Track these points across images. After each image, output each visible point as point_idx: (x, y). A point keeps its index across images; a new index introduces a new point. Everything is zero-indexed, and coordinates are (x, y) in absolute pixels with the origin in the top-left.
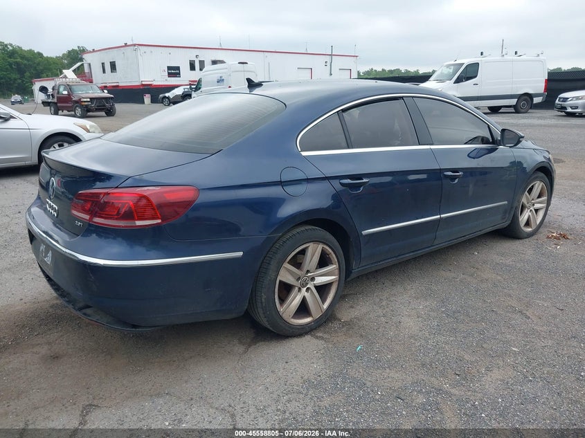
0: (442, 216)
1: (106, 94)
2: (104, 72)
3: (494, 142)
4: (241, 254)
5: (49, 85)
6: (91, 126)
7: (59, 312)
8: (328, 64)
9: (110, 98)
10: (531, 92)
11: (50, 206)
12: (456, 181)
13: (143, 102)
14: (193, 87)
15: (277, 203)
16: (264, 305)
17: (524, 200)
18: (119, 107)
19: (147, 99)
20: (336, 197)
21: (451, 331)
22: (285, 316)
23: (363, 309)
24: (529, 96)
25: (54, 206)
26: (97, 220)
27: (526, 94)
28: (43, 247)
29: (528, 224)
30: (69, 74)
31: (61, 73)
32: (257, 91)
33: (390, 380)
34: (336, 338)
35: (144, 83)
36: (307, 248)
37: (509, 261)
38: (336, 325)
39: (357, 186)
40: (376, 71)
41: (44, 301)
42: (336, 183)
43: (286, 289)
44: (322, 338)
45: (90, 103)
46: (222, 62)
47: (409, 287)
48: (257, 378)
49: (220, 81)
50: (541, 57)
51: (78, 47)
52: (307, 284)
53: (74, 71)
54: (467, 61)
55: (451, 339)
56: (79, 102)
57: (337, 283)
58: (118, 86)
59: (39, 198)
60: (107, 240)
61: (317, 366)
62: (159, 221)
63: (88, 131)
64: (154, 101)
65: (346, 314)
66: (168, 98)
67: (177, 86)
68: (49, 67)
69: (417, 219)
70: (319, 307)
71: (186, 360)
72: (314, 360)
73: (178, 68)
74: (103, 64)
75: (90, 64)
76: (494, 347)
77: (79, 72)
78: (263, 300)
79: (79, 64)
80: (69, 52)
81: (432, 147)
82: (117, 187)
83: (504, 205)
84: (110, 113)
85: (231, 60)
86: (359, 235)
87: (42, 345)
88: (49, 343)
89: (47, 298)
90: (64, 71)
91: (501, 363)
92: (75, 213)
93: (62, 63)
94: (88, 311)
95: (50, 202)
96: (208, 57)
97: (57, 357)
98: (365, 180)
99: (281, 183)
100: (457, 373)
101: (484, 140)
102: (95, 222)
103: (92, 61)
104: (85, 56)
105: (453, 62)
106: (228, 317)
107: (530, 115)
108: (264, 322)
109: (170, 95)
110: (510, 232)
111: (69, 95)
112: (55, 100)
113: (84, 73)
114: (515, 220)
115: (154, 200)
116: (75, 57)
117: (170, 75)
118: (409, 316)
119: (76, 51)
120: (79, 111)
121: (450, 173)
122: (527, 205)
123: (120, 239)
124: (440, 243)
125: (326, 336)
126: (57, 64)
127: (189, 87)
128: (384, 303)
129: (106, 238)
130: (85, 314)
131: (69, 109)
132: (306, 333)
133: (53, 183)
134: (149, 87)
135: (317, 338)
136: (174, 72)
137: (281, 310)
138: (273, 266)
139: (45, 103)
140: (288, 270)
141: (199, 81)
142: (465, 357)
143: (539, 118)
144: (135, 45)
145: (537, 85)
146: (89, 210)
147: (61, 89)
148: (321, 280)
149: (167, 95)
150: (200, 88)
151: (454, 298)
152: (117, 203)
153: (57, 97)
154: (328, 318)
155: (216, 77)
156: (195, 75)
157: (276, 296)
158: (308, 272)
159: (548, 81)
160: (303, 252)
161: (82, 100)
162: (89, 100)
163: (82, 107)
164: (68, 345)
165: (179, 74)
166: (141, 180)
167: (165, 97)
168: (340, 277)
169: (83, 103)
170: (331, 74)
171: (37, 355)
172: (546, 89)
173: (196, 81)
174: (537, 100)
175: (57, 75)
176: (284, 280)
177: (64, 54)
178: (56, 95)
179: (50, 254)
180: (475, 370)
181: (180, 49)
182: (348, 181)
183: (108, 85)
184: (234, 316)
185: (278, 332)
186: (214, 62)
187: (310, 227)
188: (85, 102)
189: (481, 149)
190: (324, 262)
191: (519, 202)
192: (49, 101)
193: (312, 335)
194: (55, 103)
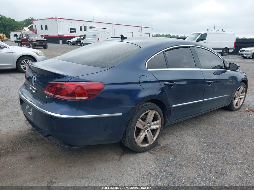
0: (204, 100)
1: (43, 39)
2: (42, 29)
3: (225, 68)
4: (121, 114)
5: (18, 34)
6: (40, 53)
7: (31, 137)
8: (140, 31)
9: (45, 41)
10: (228, 47)
11: (32, 88)
12: (210, 85)
13: (59, 43)
14: (82, 38)
15: (137, 91)
16: (129, 137)
17: (236, 94)
18: (49, 45)
19: (61, 42)
20: (162, 90)
21: (210, 152)
22: (138, 143)
23: (169, 140)
24: (227, 49)
25: (35, 89)
26: (57, 96)
27: (226, 48)
28: (27, 107)
29: (237, 105)
30: (26, 29)
31: (23, 28)
32: (125, 40)
33: (187, 174)
34: (160, 154)
35: (59, 35)
36: (149, 112)
37: (230, 121)
38: (158, 147)
39: (170, 85)
40: (160, 35)
41: (24, 131)
42: (162, 84)
43: (139, 131)
44: (153, 154)
45: (36, 43)
46: (94, 28)
47: (188, 131)
48: (126, 171)
49: (94, 36)
50: (233, 32)
51: (31, 18)
52: (147, 129)
53: (29, 28)
54: (202, 33)
55: (211, 156)
56: (31, 42)
57: (160, 128)
58: (48, 36)
59: (25, 84)
60: (61, 105)
61: (153, 166)
62: (87, 98)
63: (39, 55)
64: (63, 43)
65: (163, 143)
66: (70, 42)
67: (75, 37)
68: (18, 26)
69: (194, 101)
70: (152, 139)
71: (93, 162)
72: (152, 164)
73: (75, 29)
74: (42, 26)
75: (36, 26)
76: (231, 160)
77: (31, 29)
78: (129, 135)
79: (31, 25)
80: (27, 20)
81: (202, 69)
82: (68, 81)
83: (228, 96)
84: (45, 47)
85: (99, 27)
86: (170, 107)
87: (25, 152)
88: (29, 151)
89: (25, 130)
90: (24, 28)
91: (235, 168)
92: (46, 92)
93: (23, 25)
94: (50, 138)
95: (32, 87)
96: (88, 25)
97: (33, 158)
98: (174, 83)
99: (139, 83)
100: (217, 172)
101: (221, 67)
102: (56, 97)
103: (37, 24)
104: (34, 22)
105: (195, 33)
106: (113, 142)
107: (228, 57)
108: (129, 146)
109: (71, 40)
110: (229, 108)
111: (27, 38)
112: (21, 40)
113: (33, 29)
114: (232, 103)
115: (85, 88)
116: (29, 22)
117: (71, 32)
118: (191, 144)
119: (30, 19)
120: (31, 45)
121: (208, 81)
122: (237, 96)
123: (67, 105)
124: (202, 112)
125: (155, 152)
126: (21, 25)
127: (80, 38)
128: (179, 138)
129: (60, 104)
130: (48, 139)
131: (27, 45)
132: (146, 151)
133: (35, 78)
134: (62, 37)
135: (151, 153)
136: (73, 31)
137: (136, 140)
138: (134, 120)
139: (16, 42)
140: (141, 122)
141: (85, 36)
142: (219, 164)
143: (231, 58)
144: (56, 18)
145: (231, 44)
146: (53, 91)
147: (24, 36)
148: (153, 127)
149: (70, 40)
150: (85, 38)
151: (209, 137)
152: (66, 89)
153: (22, 39)
154: (155, 144)
155: (93, 34)
156: (83, 33)
157: (135, 134)
158: (148, 123)
159: (236, 43)
160: (147, 114)
161: (33, 41)
162: (36, 41)
163: (32, 44)
164: (37, 152)
165: (75, 32)
166: (79, 79)
167: (69, 41)
168: (161, 126)
169: (33, 42)
170: (141, 35)
171: (24, 157)
172: (235, 46)
173: (83, 35)
174: (231, 51)
175: (21, 30)
176: (138, 126)
177: (24, 21)
178: (21, 38)
179: (31, 110)
180: (224, 171)
181: (76, 21)
182: (167, 83)
183: (44, 35)
184: (116, 142)
185: (134, 150)
186: (91, 28)
187: (150, 103)
188: (34, 42)
189: (219, 71)
190: (155, 119)
191: (234, 95)
192: (18, 40)
193: (149, 152)
194: (21, 42)
